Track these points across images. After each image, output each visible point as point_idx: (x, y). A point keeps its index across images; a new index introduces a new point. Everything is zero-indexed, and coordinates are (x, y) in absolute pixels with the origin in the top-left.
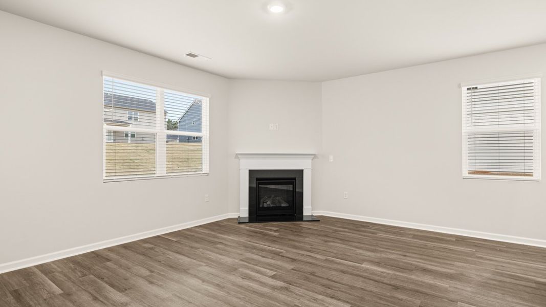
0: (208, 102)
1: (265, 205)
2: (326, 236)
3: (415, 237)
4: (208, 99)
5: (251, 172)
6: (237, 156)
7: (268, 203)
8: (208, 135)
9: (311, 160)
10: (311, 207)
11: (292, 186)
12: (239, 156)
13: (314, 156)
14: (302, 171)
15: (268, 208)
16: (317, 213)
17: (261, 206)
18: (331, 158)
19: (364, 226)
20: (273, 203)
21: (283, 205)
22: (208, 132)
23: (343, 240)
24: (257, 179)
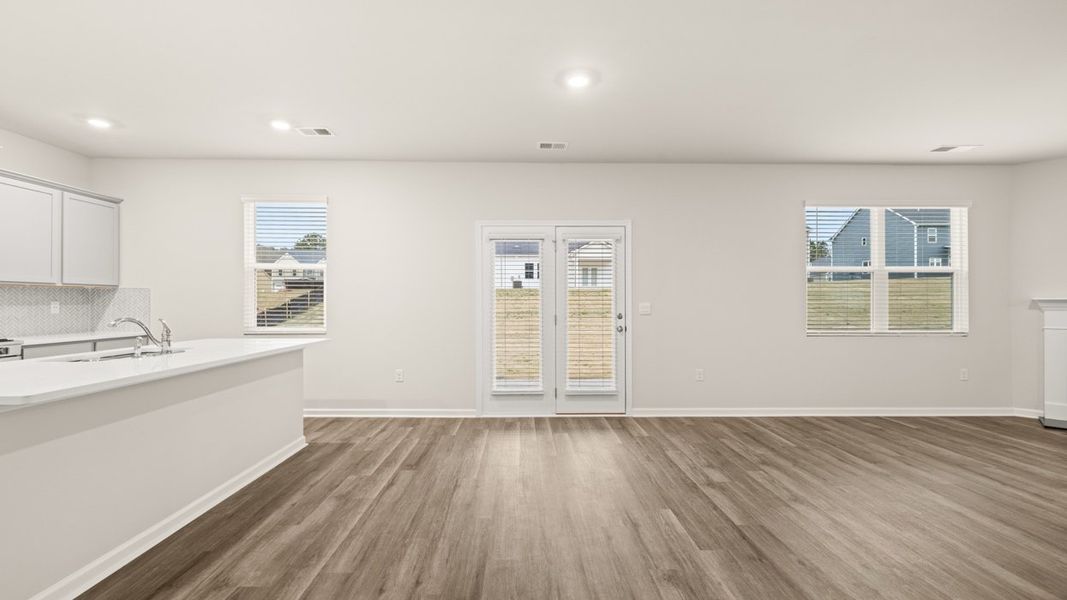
0: (966, 214)
4: (965, 210)
6: (1035, 305)
8: (966, 269)
12: (1040, 305)
22: (967, 265)
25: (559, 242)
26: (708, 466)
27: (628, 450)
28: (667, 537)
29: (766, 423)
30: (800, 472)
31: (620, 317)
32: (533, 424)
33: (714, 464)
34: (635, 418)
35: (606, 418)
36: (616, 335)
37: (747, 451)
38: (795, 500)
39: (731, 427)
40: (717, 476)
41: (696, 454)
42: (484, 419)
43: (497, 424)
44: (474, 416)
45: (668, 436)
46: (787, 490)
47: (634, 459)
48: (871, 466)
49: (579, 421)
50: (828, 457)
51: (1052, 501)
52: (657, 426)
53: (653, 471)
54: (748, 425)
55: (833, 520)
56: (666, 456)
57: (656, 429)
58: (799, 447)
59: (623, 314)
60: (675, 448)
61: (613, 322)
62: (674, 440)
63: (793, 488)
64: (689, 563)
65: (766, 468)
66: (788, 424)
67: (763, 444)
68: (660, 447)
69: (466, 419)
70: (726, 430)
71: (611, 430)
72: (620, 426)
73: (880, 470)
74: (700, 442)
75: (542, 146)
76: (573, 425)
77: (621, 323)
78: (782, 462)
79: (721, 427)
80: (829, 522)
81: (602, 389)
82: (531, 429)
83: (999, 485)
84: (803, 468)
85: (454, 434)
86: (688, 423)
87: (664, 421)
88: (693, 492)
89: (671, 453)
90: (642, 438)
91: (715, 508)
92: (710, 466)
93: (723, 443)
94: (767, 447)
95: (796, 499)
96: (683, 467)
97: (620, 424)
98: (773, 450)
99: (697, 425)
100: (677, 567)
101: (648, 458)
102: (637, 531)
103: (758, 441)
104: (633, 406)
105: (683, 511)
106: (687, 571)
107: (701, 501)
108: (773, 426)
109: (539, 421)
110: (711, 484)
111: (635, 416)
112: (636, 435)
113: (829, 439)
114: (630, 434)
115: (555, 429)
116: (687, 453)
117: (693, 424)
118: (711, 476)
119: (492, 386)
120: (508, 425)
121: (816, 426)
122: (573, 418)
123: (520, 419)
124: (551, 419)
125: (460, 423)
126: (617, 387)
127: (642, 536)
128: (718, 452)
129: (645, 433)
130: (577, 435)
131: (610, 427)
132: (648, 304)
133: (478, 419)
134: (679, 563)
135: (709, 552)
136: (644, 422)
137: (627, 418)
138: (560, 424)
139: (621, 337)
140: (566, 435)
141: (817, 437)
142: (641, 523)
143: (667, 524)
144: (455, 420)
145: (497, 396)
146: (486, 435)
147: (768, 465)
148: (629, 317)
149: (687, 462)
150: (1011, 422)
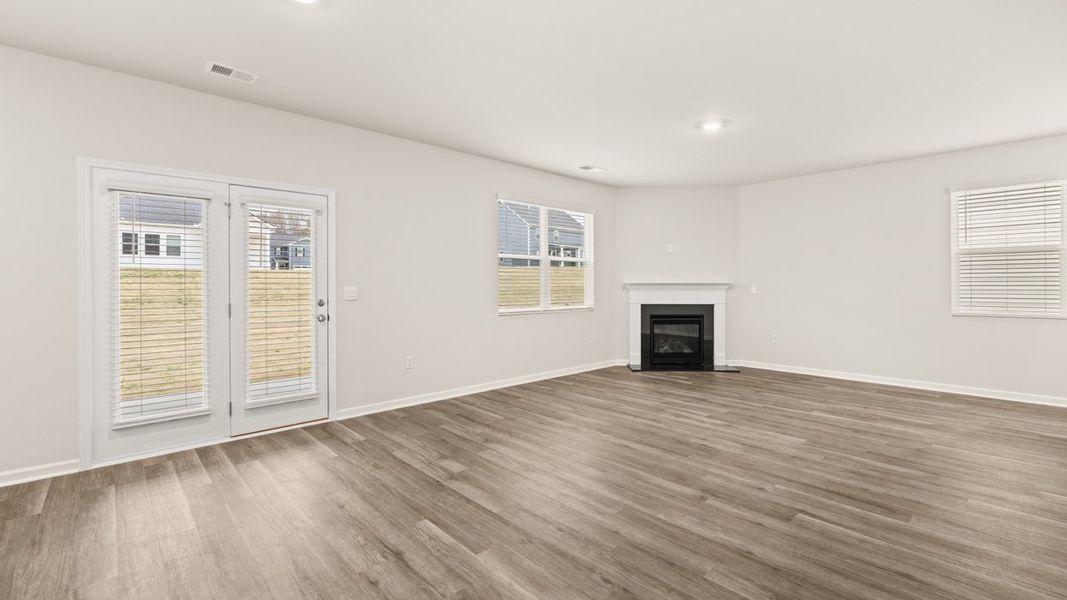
0: (592, 219)
1: (662, 351)
2: (756, 387)
3: (880, 391)
4: (592, 216)
5: (644, 307)
6: (625, 287)
7: (666, 348)
8: (592, 260)
9: (724, 292)
10: (724, 354)
11: (697, 326)
12: (628, 287)
13: (729, 287)
14: (712, 306)
15: (666, 355)
16: (734, 363)
17: (656, 351)
18: (754, 290)
19: (805, 379)
20: (672, 347)
21: (687, 351)
22: (592, 257)
23: (781, 391)
24: (652, 317)
25: (235, 207)
26: (442, 458)
27: (350, 463)
28: (438, 554)
29: (471, 400)
30: (519, 442)
31: (321, 304)
32: (196, 459)
33: (446, 453)
34: (341, 422)
35: (305, 428)
36: (316, 326)
37: (468, 432)
38: (528, 470)
39: (444, 411)
40: (455, 467)
41: (424, 448)
42: (96, 471)
43: (129, 473)
44: (76, 471)
45: (386, 434)
46: (516, 461)
47: (361, 472)
48: (560, 422)
49: (267, 439)
50: (530, 422)
51: (660, 422)
52: (370, 425)
53: (387, 478)
54: (457, 406)
55: (561, 479)
56: (395, 458)
57: (369, 429)
58: (506, 418)
59: (325, 301)
60: (401, 446)
61: (311, 311)
62: (396, 437)
63: (521, 459)
64: (472, 574)
65: (491, 445)
66: (487, 398)
67: (478, 422)
68: (384, 449)
69: (55, 479)
70: (440, 415)
71: (319, 443)
72: (326, 435)
73: (568, 425)
74: (422, 433)
75: (216, 68)
76: (263, 447)
77: (323, 311)
78: (500, 436)
79: (435, 414)
80: (560, 482)
81: (300, 394)
82: (195, 467)
83: (632, 418)
84: (518, 437)
85: (39, 510)
86: (401, 415)
87: (375, 418)
88: (440, 491)
89: (398, 454)
90: (359, 443)
91: (469, 501)
92: (443, 457)
93: (444, 430)
94: (482, 424)
95: (527, 468)
96: (418, 466)
97: (326, 432)
98: (488, 426)
99: (412, 417)
100: (466, 587)
101: (376, 466)
102: (402, 560)
103: (473, 421)
104: (338, 407)
105: (440, 516)
106: (476, 585)
107: (452, 498)
108: (477, 402)
109: (204, 453)
110: (452, 477)
111: (339, 419)
112: (350, 441)
113: (524, 406)
114: (344, 442)
115: (236, 459)
116: (414, 449)
117: (405, 415)
118: (450, 468)
119: (113, 417)
120: (151, 470)
121: (509, 396)
122: (259, 438)
123: (171, 457)
124: (223, 446)
125: (45, 489)
126: (317, 389)
127: (411, 564)
128: (444, 440)
129: (361, 438)
130: (274, 460)
131: (315, 440)
132: (355, 288)
133: (87, 473)
134: (464, 580)
135: (485, 552)
136: (352, 423)
137: (332, 423)
138: (241, 450)
139: (322, 327)
140: (257, 464)
141: (515, 406)
142: (402, 548)
143: (431, 538)
144: (32, 487)
145: (123, 430)
146: (112, 497)
147: (491, 442)
148: (333, 304)
149: (419, 459)
150: (615, 370)
